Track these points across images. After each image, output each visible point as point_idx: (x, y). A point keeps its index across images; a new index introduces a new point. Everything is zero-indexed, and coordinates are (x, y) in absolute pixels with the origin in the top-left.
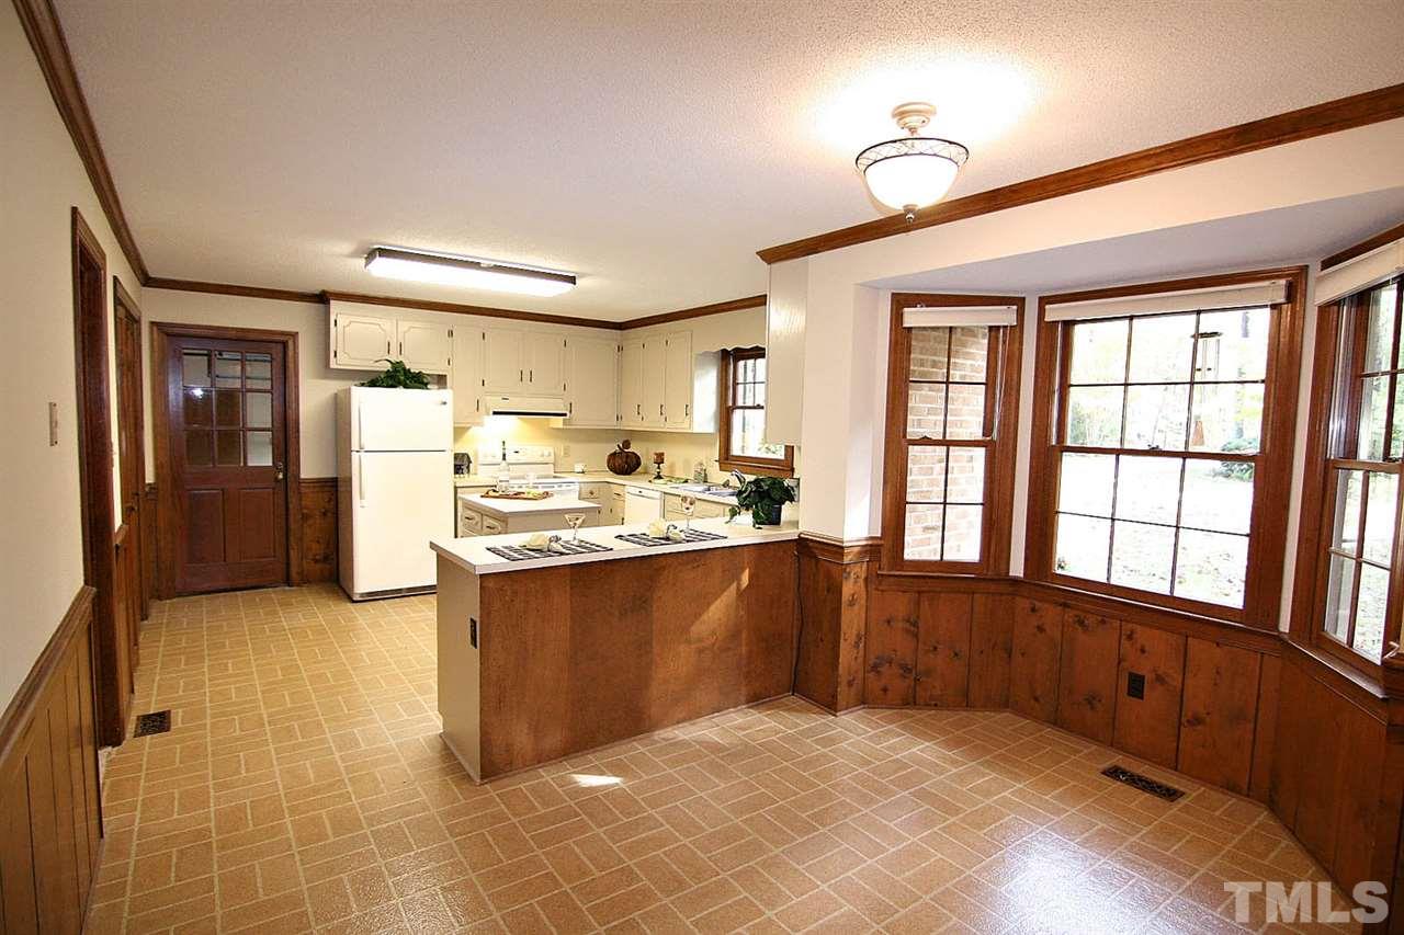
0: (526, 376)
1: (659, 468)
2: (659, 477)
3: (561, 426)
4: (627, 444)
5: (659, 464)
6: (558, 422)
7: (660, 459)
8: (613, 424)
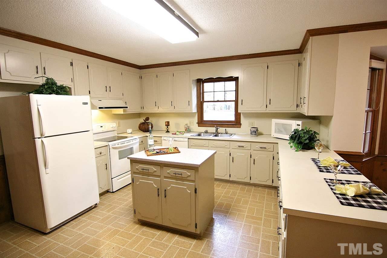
0: (108, 89)
1: (167, 128)
2: (168, 131)
3: (123, 113)
4: (147, 119)
5: (167, 126)
6: (121, 111)
7: (168, 124)
8: (138, 111)
